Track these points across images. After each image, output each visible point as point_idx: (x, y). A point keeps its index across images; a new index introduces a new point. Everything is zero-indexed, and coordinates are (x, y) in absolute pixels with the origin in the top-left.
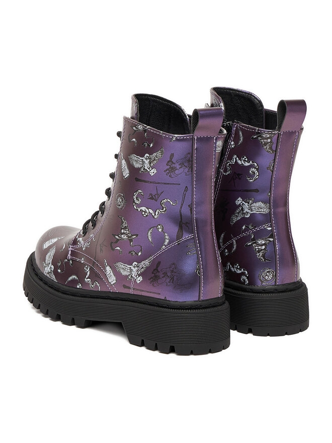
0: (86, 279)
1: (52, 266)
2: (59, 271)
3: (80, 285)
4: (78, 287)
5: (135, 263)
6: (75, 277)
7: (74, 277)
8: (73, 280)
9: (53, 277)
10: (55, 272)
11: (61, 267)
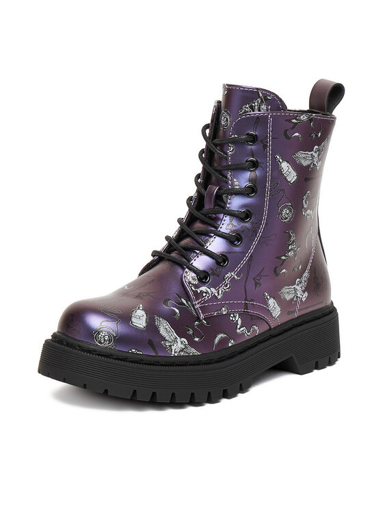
0: (238, 331)
1: (183, 339)
2: (197, 339)
3: (232, 341)
4: (230, 345)
5: (298, 280)
6: (222, 335)
7: (220, 336)
8: (222, 340)
9: (193, 351)
10: (192, 343)
11: (196, 334)
